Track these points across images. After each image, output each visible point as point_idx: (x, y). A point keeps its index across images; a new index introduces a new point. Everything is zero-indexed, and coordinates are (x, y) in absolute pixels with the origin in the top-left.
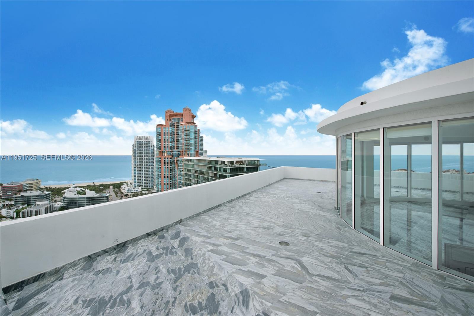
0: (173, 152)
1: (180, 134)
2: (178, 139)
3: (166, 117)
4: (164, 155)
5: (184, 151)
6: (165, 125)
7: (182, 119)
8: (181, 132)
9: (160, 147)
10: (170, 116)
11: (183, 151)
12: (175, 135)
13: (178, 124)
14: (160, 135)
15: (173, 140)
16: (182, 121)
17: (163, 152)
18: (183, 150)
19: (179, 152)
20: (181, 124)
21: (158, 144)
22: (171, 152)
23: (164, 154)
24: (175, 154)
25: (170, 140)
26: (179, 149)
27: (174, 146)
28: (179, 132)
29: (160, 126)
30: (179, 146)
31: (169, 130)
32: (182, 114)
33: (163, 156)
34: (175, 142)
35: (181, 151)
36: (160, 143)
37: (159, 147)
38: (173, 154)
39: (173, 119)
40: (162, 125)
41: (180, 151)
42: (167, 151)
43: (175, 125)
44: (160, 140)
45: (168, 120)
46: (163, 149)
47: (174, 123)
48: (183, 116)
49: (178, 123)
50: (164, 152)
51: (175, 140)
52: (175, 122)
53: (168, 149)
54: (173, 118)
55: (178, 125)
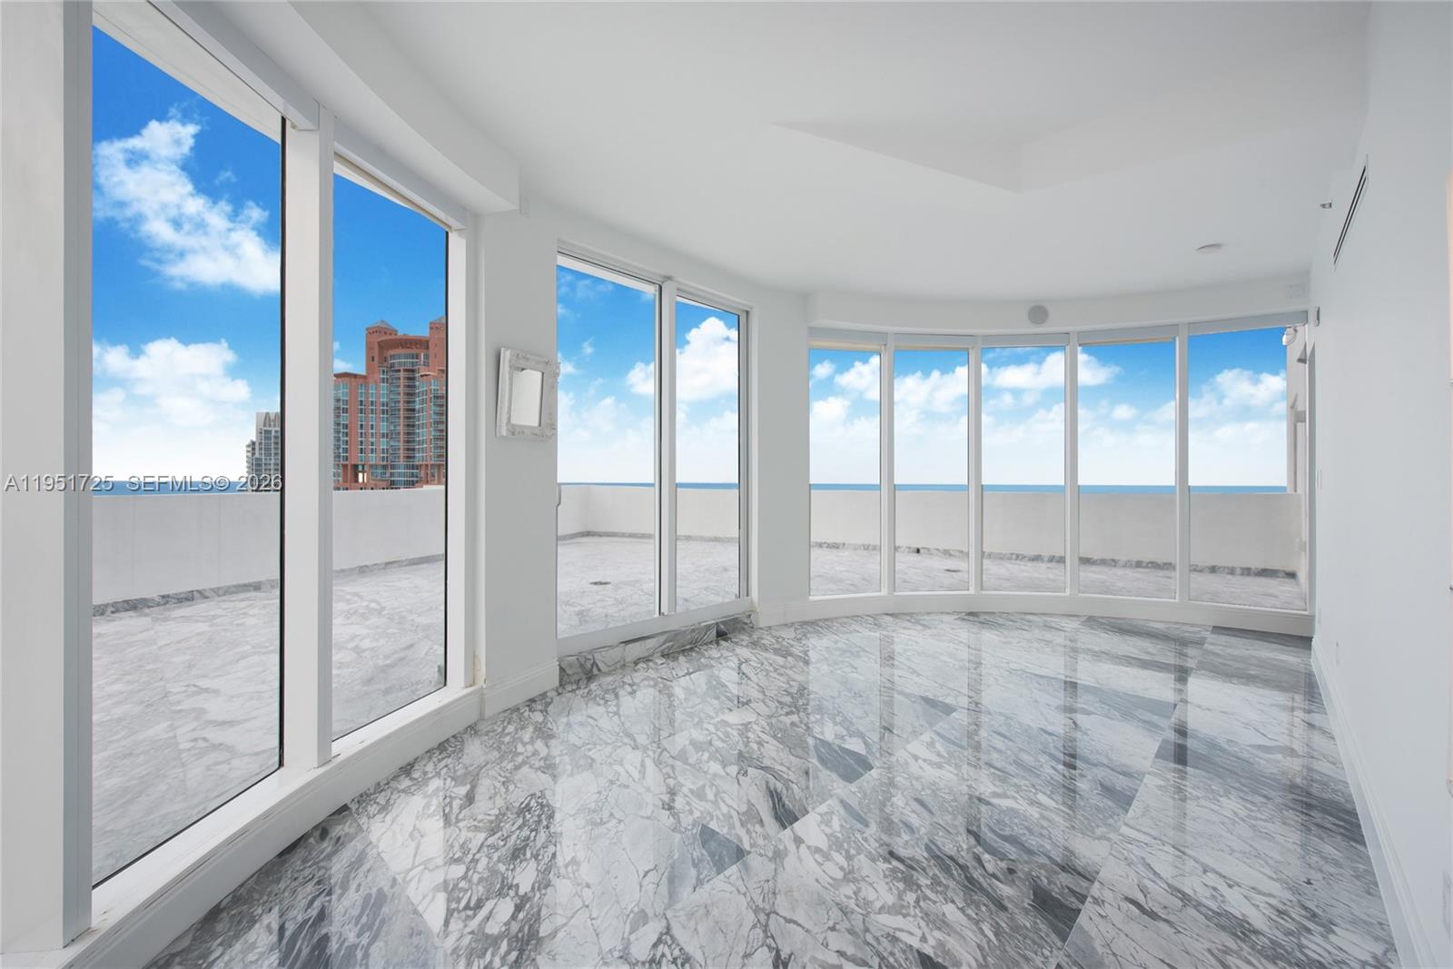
0: (393, 467)
1: (417, 407)
2: (413, 426)
3: (369, 348)
4: (360, 480)
5: (432, 465)
6: (364, 377)
7: (427, 357)
8: (423, 402)
9: (346, 450)
10: (383, 346)
11: (427, 465)
12: (399, 410)
13: (410, 375)
14: (345, 411)
15: (393, 428)
16: (426, 364)
17: (356, 467)
18: (430, 463)
19: (413, 467)
20: (422, 376)
21: (338, 440)
22: (385, 467)
23: (360, 475)
24: (399, 474)
25: (383, 427)
26: (414, 457)
27: (396, 449)
28: (414, 402)
29: (347, 380)
30: (414, 450)
31: (379, 392)
32: (427, 342)
33: (357, 481)
34: (399, 434)
35: (421, 465)
36: (345, 439)
37: (341, 450)
38: (392, 474)
39: (392, 357)
40: (355, 376)
41: (418, 467)
42: (371, 466)
43: (399, 378)
44: (346, 426)
45: (376, 359)
46: (356, 458)
47: (399, 371)
48: (428, 348)
49: (413, 371)
50: (360, 468)
51: (401, 429)
52: (402, 368)
53: (373, 459)
54: (392, 352)
55: (414, 379)
